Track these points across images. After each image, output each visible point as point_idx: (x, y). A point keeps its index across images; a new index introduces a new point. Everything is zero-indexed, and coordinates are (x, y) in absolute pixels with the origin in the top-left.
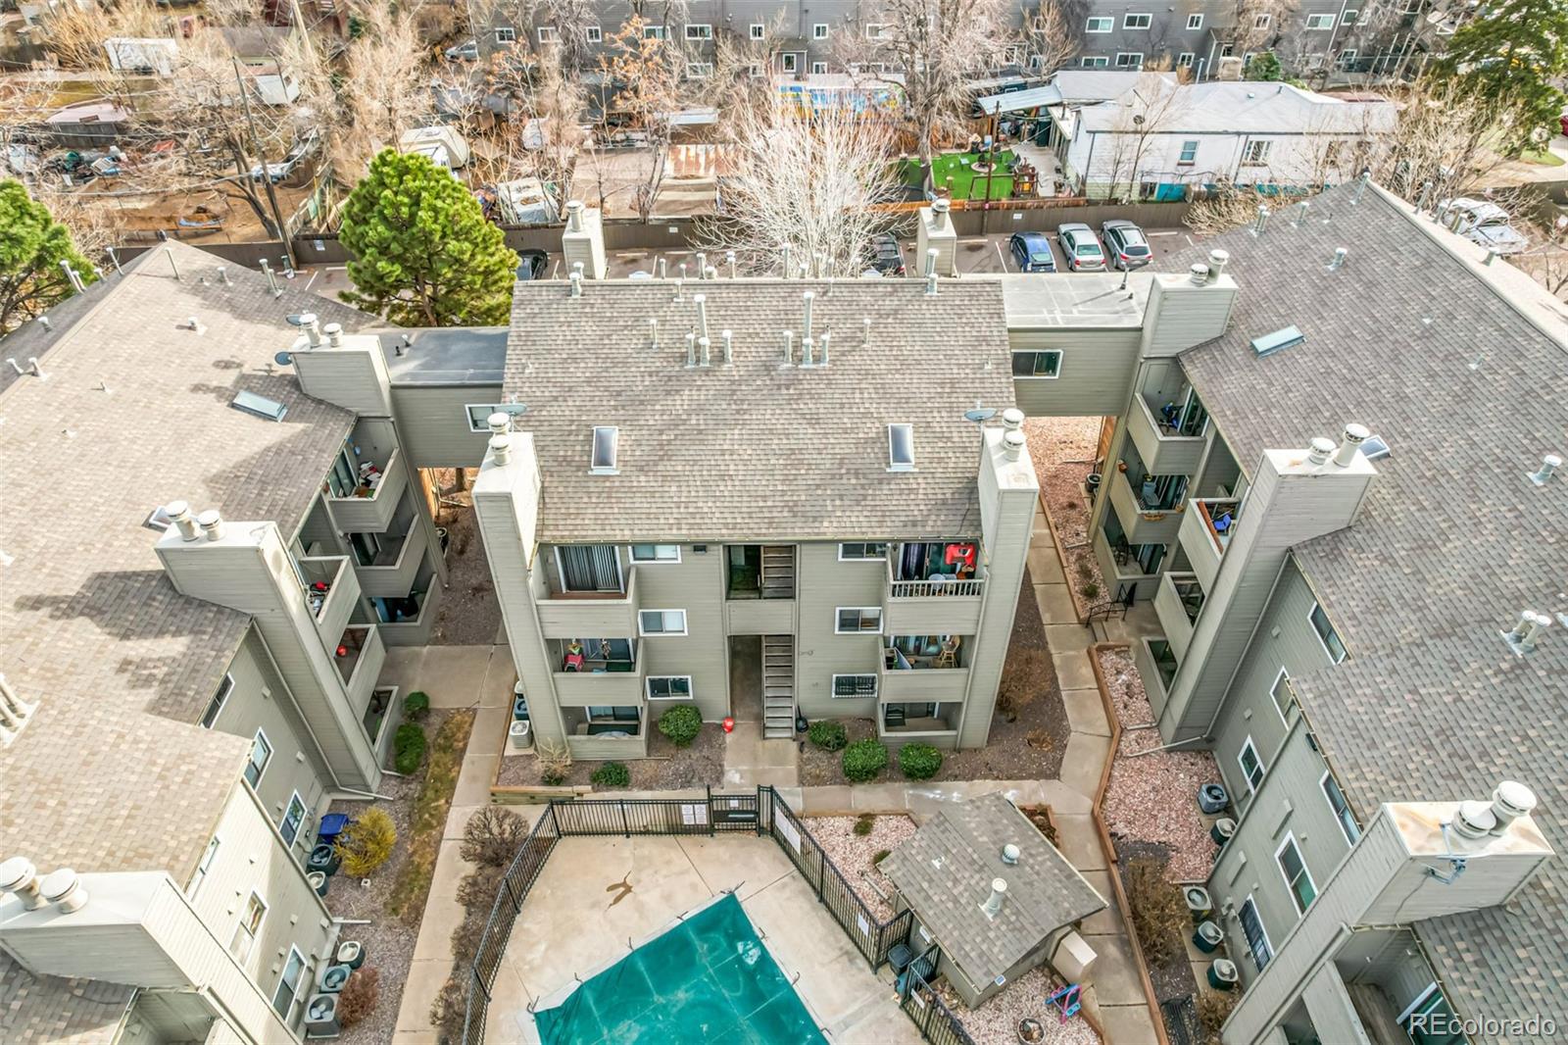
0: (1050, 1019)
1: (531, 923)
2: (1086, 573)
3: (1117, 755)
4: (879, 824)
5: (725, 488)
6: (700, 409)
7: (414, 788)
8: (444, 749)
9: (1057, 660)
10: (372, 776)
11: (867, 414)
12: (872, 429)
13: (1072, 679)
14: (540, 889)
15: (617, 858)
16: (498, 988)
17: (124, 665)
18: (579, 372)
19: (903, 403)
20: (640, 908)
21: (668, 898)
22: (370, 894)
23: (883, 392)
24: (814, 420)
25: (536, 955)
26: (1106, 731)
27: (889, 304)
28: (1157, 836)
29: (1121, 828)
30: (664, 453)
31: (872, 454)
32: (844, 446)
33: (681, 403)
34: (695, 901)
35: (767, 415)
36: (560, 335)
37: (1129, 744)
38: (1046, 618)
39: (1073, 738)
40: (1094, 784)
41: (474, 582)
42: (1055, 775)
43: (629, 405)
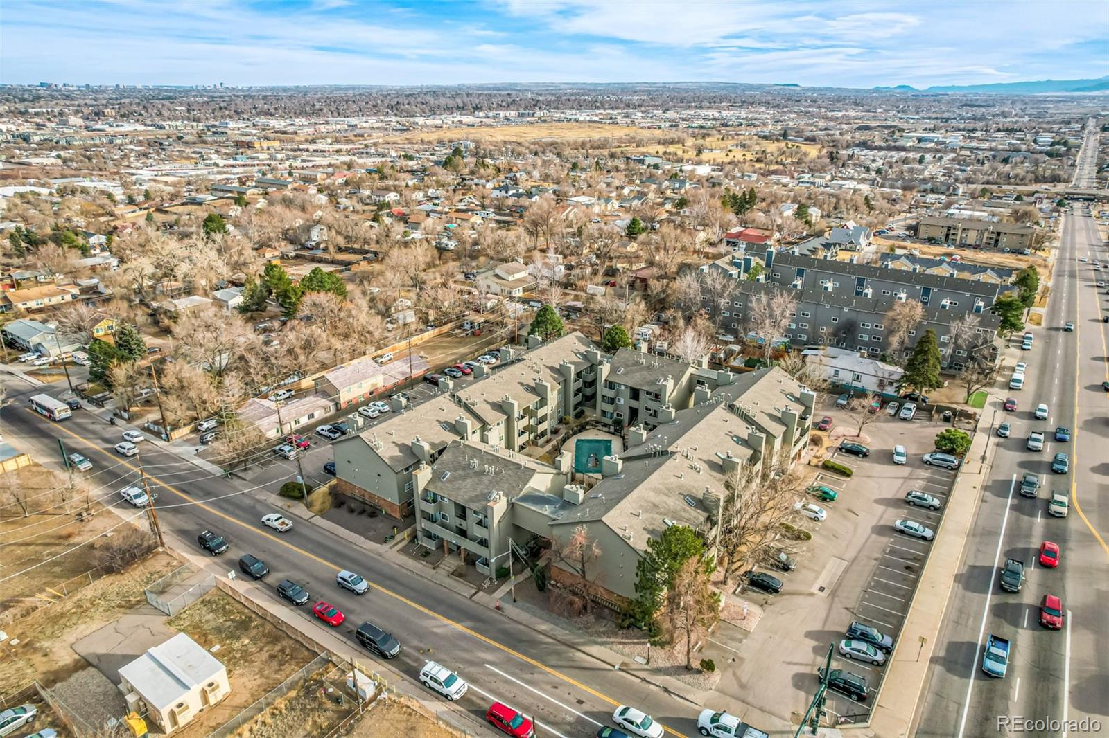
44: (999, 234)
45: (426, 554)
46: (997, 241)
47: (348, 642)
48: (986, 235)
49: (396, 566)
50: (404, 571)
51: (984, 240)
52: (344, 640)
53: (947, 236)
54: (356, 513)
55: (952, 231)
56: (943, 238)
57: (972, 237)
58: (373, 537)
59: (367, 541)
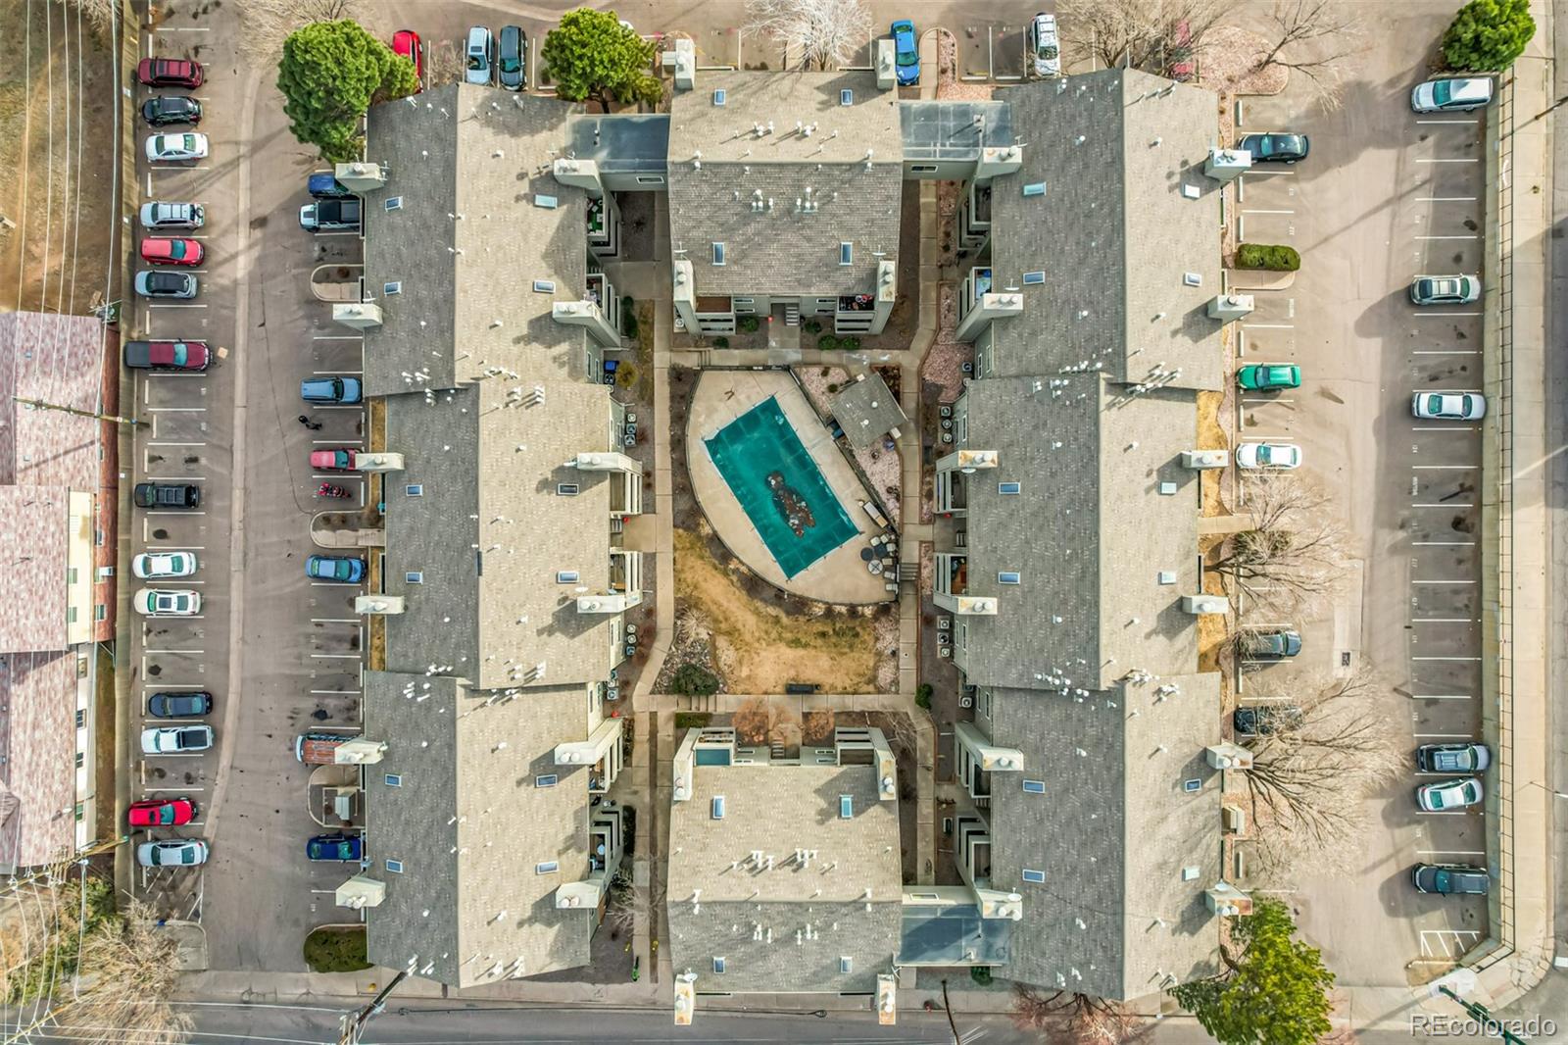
0: (883, 450)
1: (698, 407)
2: (947, 234)
3: (935, 342)
4: (832, 372)
5: (770, 272)
6: (758, 234)
7: (636, 343)
8: (645, 323)
9: (921, 287)
10: (617, 340)
11: (833, 237)
12: (834, 244)
13: (926, 299)
14: (699, 393)
15: (728, 380)
16: (690, 432)
17: (555, 359)
18: (704, 213)
19: (850, 231)
20: (738, 402)
21: (748, 397)
22: (630, 392)
23: (841, 226)
24: (809, 239)
25: (702, 419)
26: (933, 327)
27: (847, 176)
28: (941, 382)
29: (927, 377)
30: (744, 255)
31: (833, 256)
32: (821, 252)
33: (751, 229)
34: (759, 400)
35: (790, 237)
36: (693, 192)
37: (941, 337)
38: (922, 261)
39: (920, 330)
40: (923, 353)
41: (636, 218)
42: (908, 348)
43: (728, 230)
58: (601, 976)
59: (599, 986)
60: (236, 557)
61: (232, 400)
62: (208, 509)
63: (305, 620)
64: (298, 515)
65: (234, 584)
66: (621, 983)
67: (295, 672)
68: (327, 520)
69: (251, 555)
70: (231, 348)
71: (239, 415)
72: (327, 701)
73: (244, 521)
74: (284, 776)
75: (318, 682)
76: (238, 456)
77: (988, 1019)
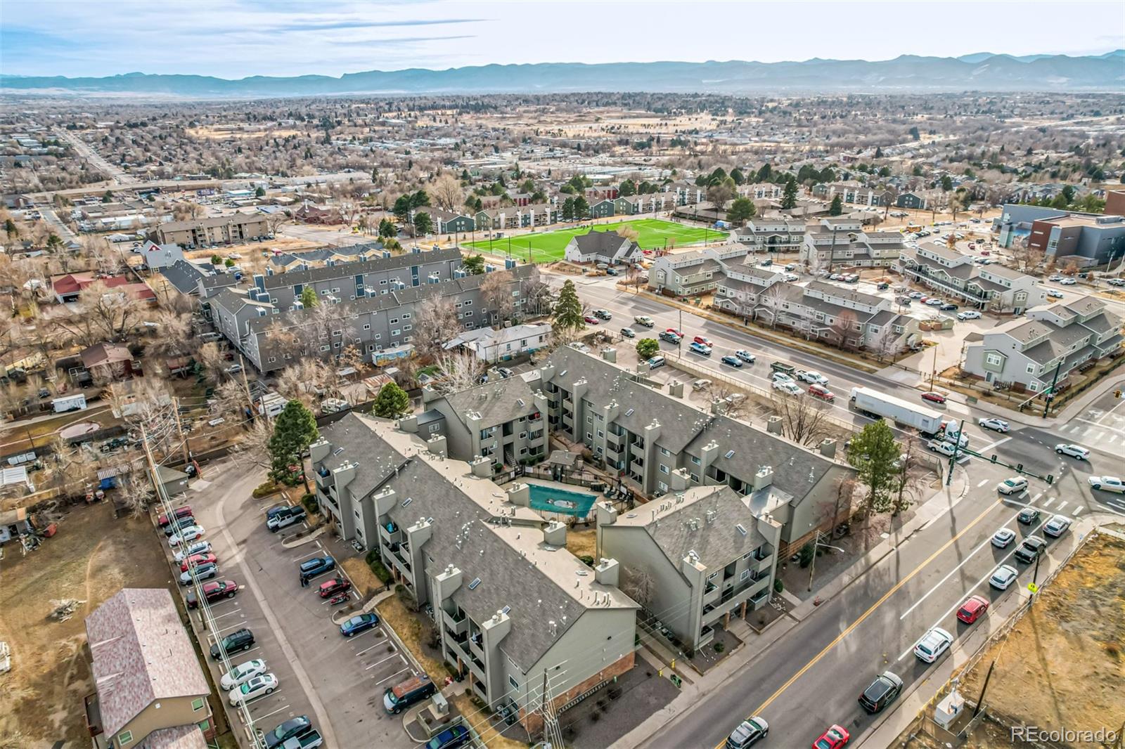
44: (240, 226)
45: (718, 648)
46: (241, 233)
47: (875, 725)
48: (230, 229)
49: (731, 680)
50: (742, 672)
51: (231, 234)
52: (869, 730)
53: (195, 239)
54: (602, 715)
55: (198, 233)
56: (192, 242)
57: (219, 235)
58: (662, 701)
59: (667, 707)
60: (290, 655)
61: (255, 600)
62: (261, 645)
63: (353, 656)
64: (321, 621)
65: (294, 667)
66: (676, 697)
67: (359, 682)
68: (341, 612)
69: (299, 650)
70: (246, 583)
71: (263, 605)
72: (390, 682)
73: (289, 640)
74: (383, 735)
75: (377, 678)
76: (270, 618)
77: (844, 592)
